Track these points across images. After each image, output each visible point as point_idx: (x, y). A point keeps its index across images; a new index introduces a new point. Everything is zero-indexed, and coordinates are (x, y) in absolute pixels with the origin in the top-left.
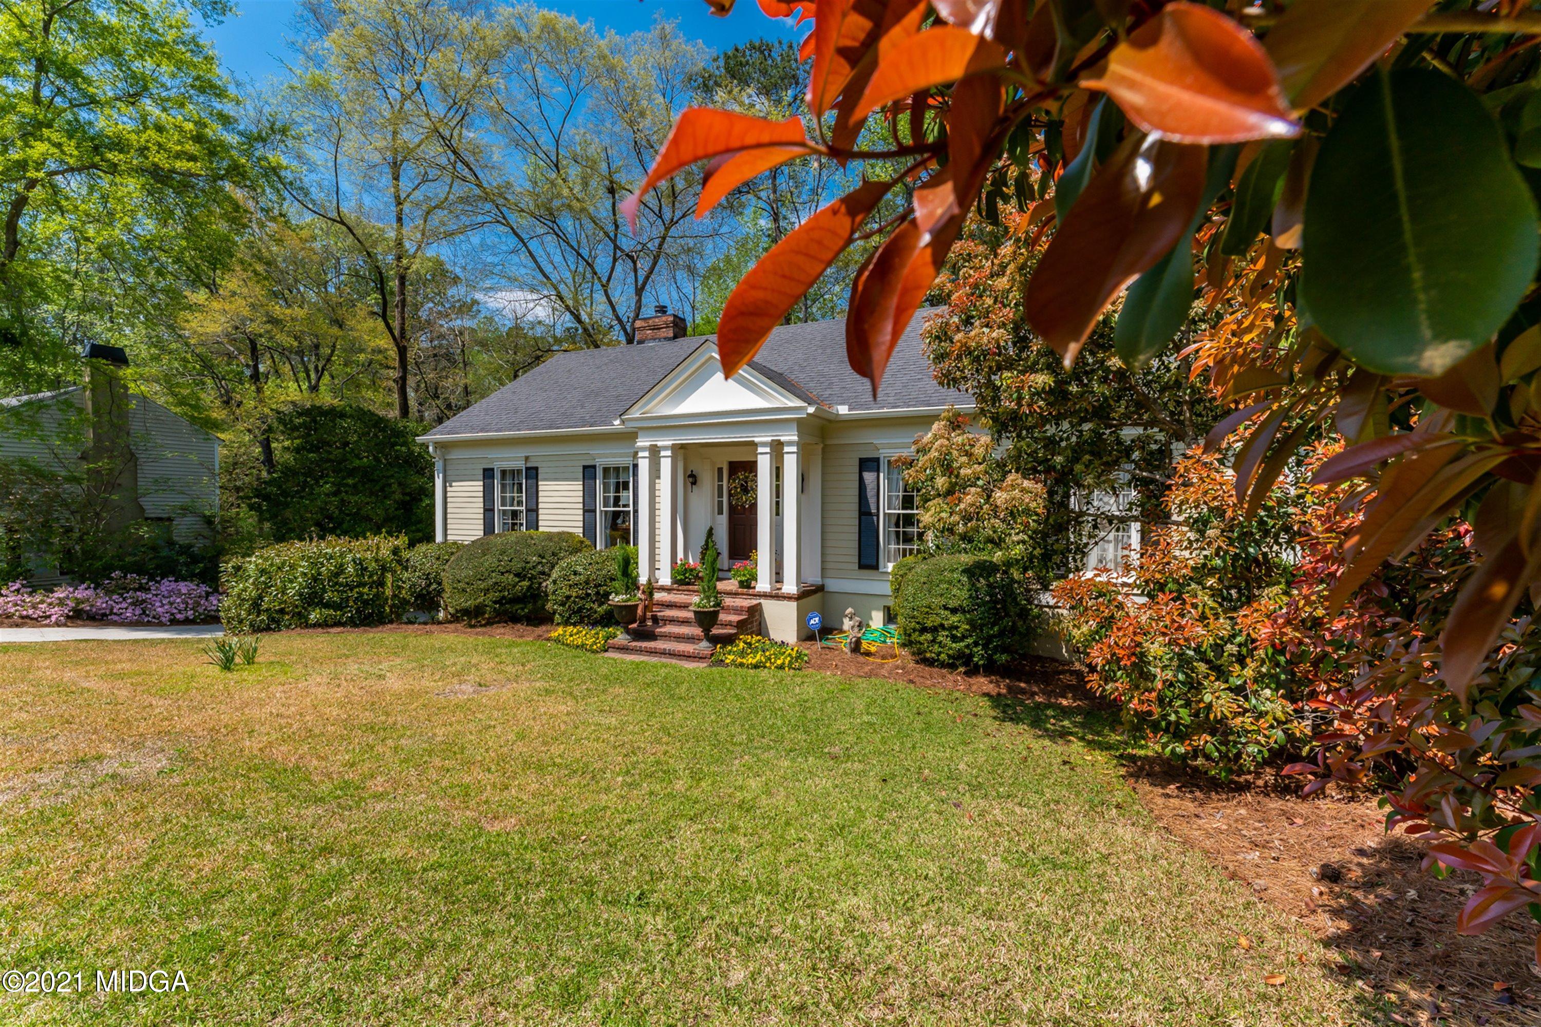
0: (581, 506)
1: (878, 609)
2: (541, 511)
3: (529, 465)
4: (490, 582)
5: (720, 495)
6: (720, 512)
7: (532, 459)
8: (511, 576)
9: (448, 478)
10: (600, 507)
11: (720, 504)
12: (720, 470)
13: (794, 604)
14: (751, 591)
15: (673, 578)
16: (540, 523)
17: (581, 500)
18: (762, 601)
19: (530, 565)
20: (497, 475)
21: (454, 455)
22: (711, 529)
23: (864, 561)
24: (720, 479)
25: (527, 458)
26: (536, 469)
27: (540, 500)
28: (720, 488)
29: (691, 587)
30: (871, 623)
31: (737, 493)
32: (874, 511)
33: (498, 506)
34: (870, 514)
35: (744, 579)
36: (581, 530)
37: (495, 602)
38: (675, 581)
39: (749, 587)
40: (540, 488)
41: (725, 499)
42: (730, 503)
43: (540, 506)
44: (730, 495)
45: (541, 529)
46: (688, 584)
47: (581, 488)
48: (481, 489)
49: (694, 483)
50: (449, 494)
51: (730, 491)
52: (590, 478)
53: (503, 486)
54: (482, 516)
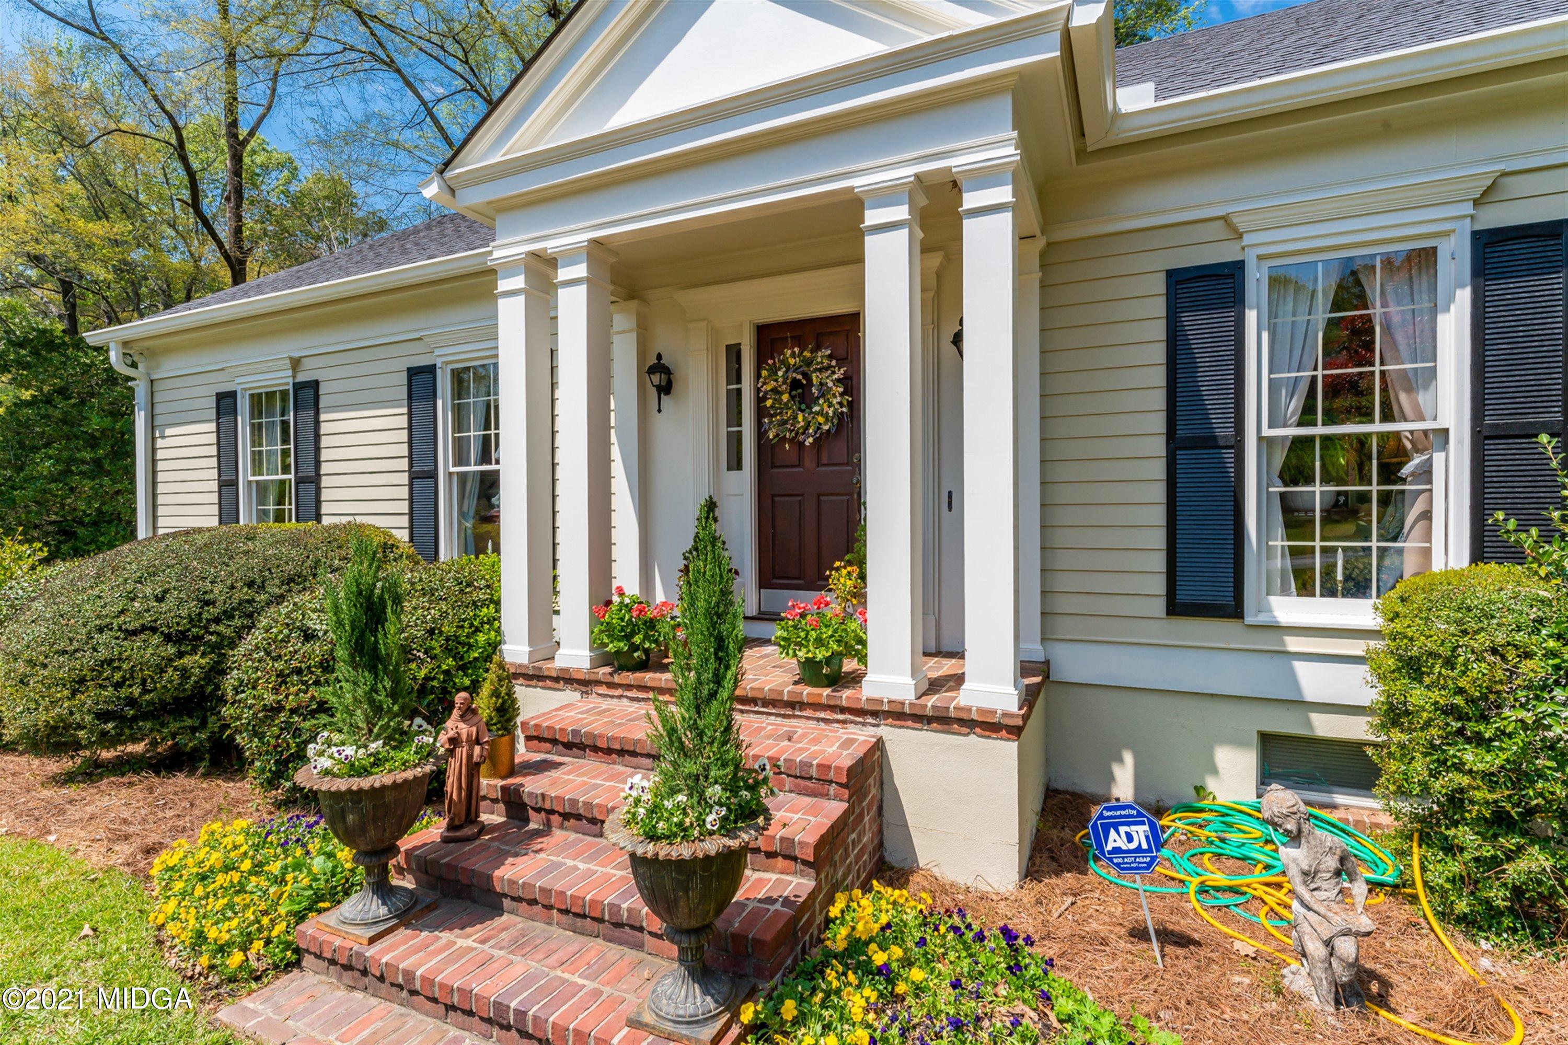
0: (404, 464)
1: (1238, 742)
2: (325, 481)
3: (301, 378)
4: (87, 659)
5: (735, 417)
6: (735, 463)
7: (307, 364)
8: (156, 640)
9: (159, 421)
10: (446, 464)
11: (735, 441)
12: (734, 353)
13: (1009, 749)
14: (846, 696)
15: (596, 645)
16: (325, 508)
17: (404, 450)
18: (887, 732)
19: (214, 611)
20: (244, 405)
21: (168, 368)
22: (711, 506)
23: (1182, 596)
24: (735, 376)
25: (296, 363)
26: (315, 384)
27: (325, 455)
28: (735, 397)
29: (649, 677)
30: (1211, 784)
31: (781, 408)
32: (1224, 432)
33: (245, 474)
34: (1210, 442)
35: (821, 654)
36: (405, 521)
37: (103, 716)
38: (603, 659)
39: (837, 680)
40: (324, 428)
41: (748, 429)
42: (760, 433)
43: (325, 468)
44: (761, 412)
45: (326, 521)
46: (643, 666)
47: (403, 421)
48: (213, 438)
49: (665, 389)
50: (160, 454)
51: (760, 401)
52: (424, 398)
53: (257, 429)
54: (215, 498)
